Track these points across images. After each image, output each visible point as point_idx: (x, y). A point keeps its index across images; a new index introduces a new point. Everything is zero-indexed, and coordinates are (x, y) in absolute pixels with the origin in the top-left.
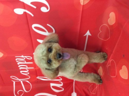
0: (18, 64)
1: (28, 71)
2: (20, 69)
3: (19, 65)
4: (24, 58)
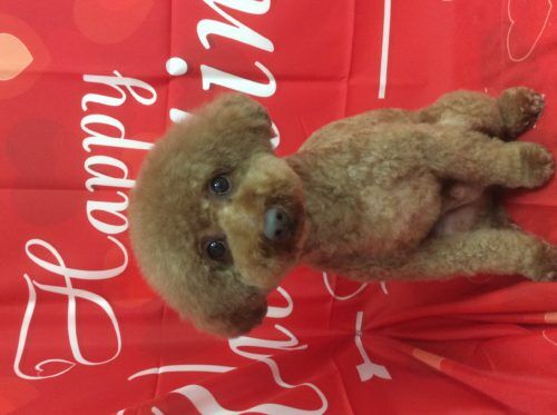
0: (86, 143)
1: (123, 206)
2: (89, 183)
3: (89, 155)
4: (120, 96)
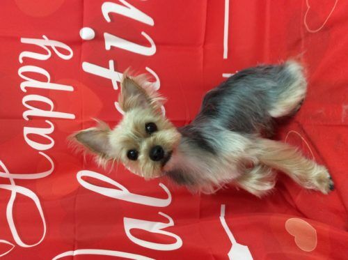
0: (23, 86)
1: (51, 130)
2: (25, 114)
3: (25, 94)
4: (47, 53)
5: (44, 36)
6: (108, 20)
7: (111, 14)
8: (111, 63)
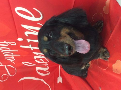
0: (2, 51)
4: (7, 44)
5: (5, 41)
6: (28, 36)
7: (28, 35)
8: (30, 45)
